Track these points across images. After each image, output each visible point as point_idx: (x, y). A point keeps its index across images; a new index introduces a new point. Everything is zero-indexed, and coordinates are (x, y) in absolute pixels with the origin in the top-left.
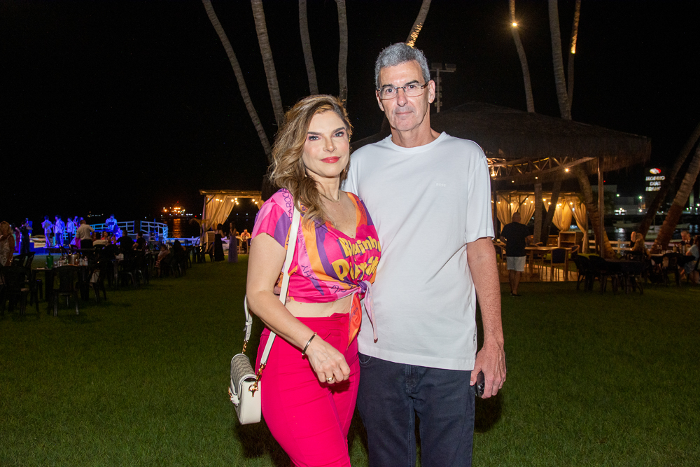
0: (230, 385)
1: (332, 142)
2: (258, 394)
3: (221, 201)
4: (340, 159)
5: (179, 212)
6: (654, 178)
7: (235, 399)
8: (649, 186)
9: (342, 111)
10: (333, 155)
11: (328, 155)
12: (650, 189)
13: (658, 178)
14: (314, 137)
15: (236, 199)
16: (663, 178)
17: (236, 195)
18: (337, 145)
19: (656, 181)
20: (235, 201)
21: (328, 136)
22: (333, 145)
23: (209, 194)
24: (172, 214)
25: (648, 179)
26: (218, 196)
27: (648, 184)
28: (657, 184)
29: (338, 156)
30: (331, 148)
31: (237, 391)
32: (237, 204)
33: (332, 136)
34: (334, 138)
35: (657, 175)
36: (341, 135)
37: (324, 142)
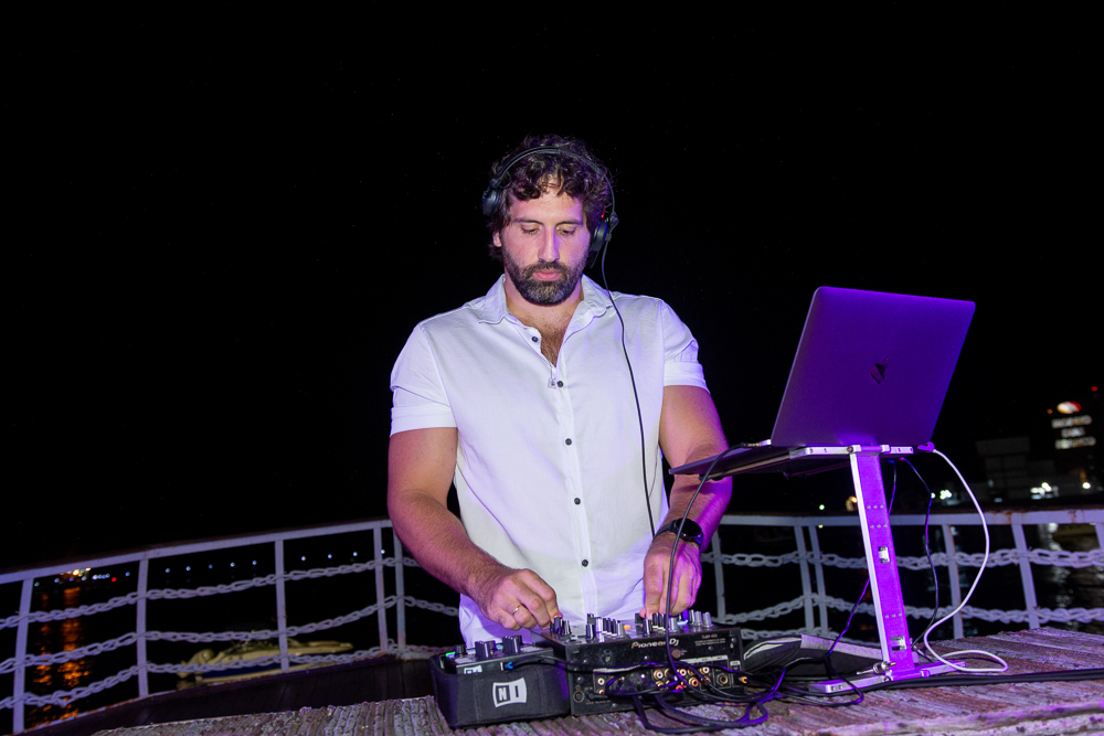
6: (1069, 422)
8: (1061, 438)
12: (1065, 444)
13: (1076, 421)
16: (1086, 420)
19: (1074, 426)
25: (1057, 424)
27: (1058, 434)
28: (1076, 432)
35: (1073, 415)
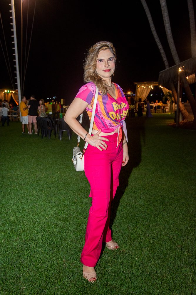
0: (73, 158)
1: (108, 63)
2: (83, 159)
3: (145, 87)
4: (111, 70)
5: (130, 94)
7: (75, 162)
9: (113, 49)
10: (108, 69)
11: (106, 69)
14: (101, 61)
15: (152, 86)
17: (151, 84)
18: (110, 64)
20: (152, 87)
21: (106, 60)
22: (108, 64)
23: (139, 84)
24: (127, 95)
26: (143, 85)
29: (110, 69)
30: (107, 65)
31: (75, 159)
32: (152, 88)
33: (108, 61)
34: (109, 61)
36: (112, 60)
37: (104, 63)
